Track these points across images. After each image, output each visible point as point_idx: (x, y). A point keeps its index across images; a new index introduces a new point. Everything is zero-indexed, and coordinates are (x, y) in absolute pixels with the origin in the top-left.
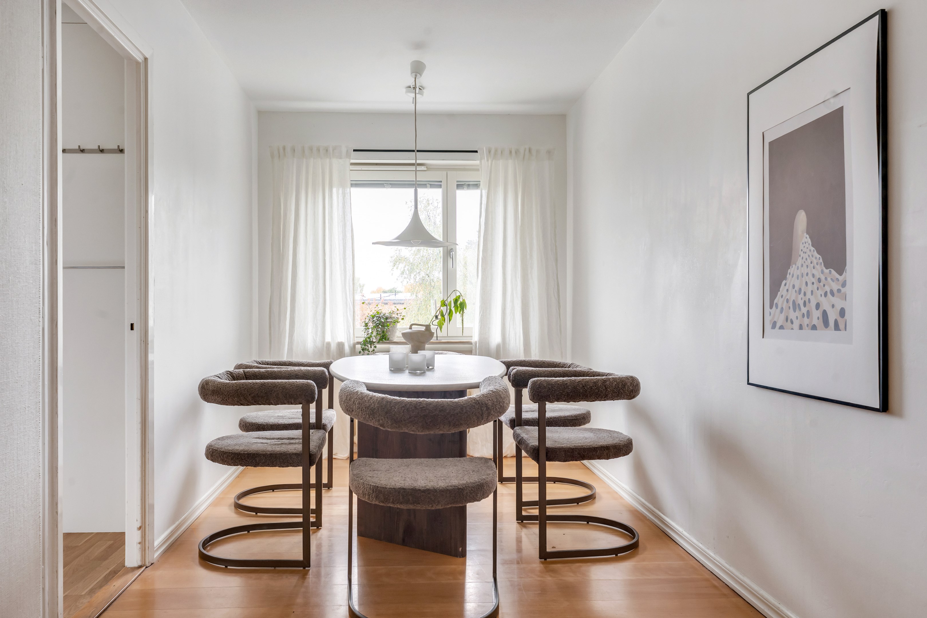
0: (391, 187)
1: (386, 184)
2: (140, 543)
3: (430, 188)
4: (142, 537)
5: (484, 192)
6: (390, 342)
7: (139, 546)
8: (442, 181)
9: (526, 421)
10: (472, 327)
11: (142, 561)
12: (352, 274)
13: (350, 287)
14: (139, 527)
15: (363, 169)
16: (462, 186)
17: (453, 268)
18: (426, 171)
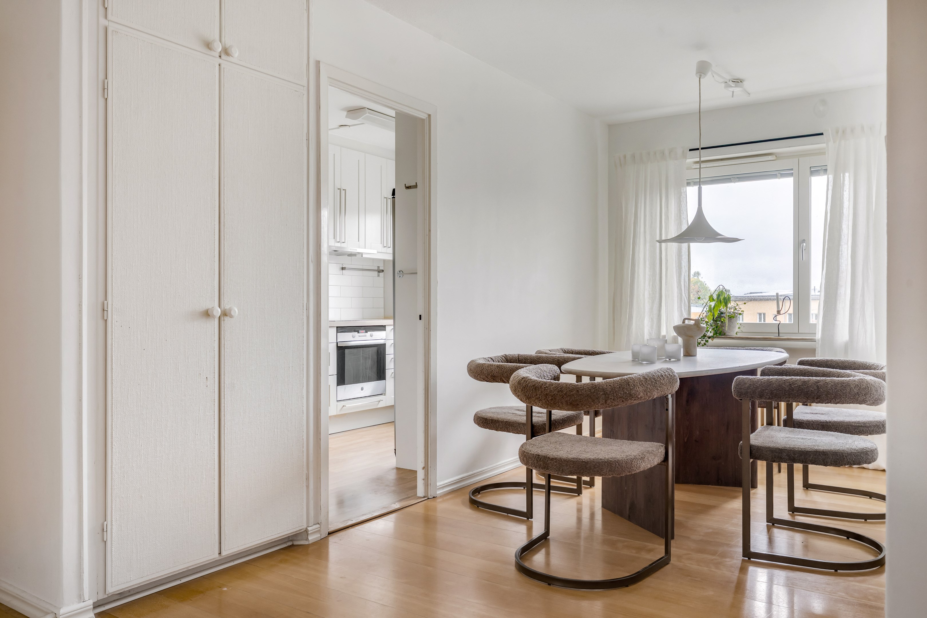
0: (738, 181)
1: (732, 179)
2: (423, 479)
3: (781, 177)
4: (425, 475)
5: (831, 177)
6: (725, 337)
7: (423, 481)
8: (793, 169)
9: (800, 422)
10: (816, 324)
11: (425, 493)
12: (687, 270)
13: (685, 283)
14: (423, 467)
15: (708, 166)
16: (818, 172)
17: (803, 260)
18: (775, 160)
